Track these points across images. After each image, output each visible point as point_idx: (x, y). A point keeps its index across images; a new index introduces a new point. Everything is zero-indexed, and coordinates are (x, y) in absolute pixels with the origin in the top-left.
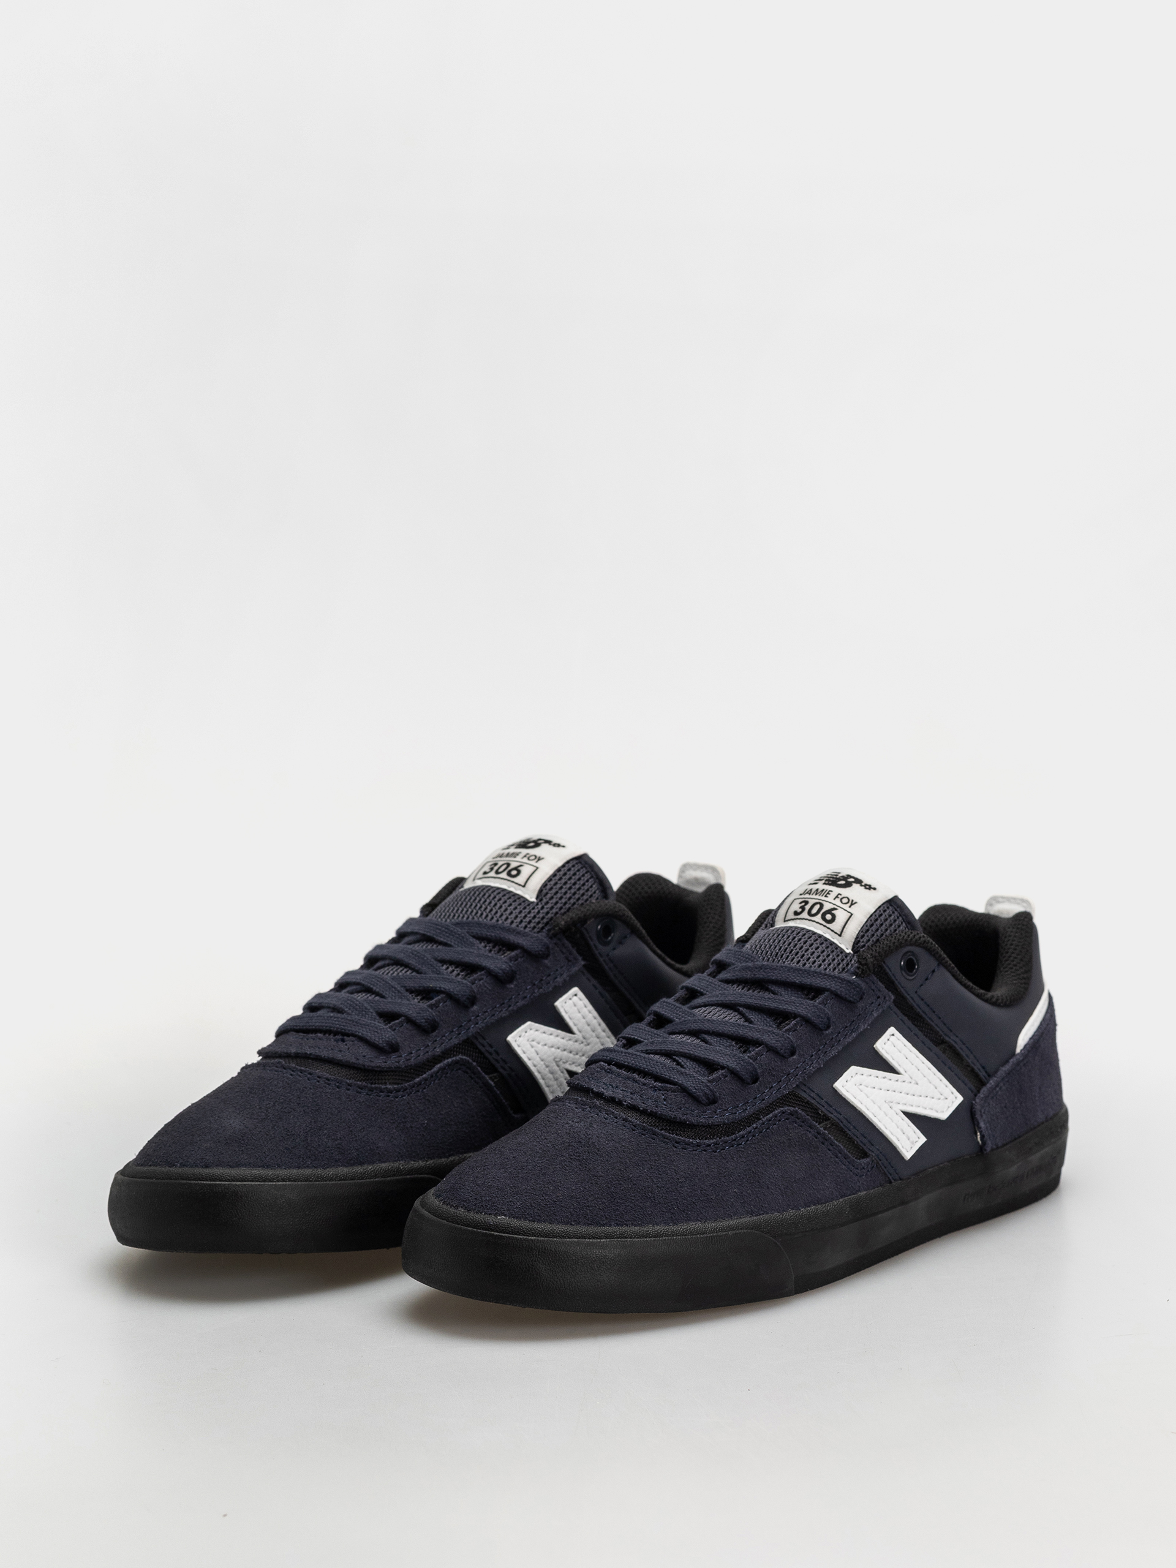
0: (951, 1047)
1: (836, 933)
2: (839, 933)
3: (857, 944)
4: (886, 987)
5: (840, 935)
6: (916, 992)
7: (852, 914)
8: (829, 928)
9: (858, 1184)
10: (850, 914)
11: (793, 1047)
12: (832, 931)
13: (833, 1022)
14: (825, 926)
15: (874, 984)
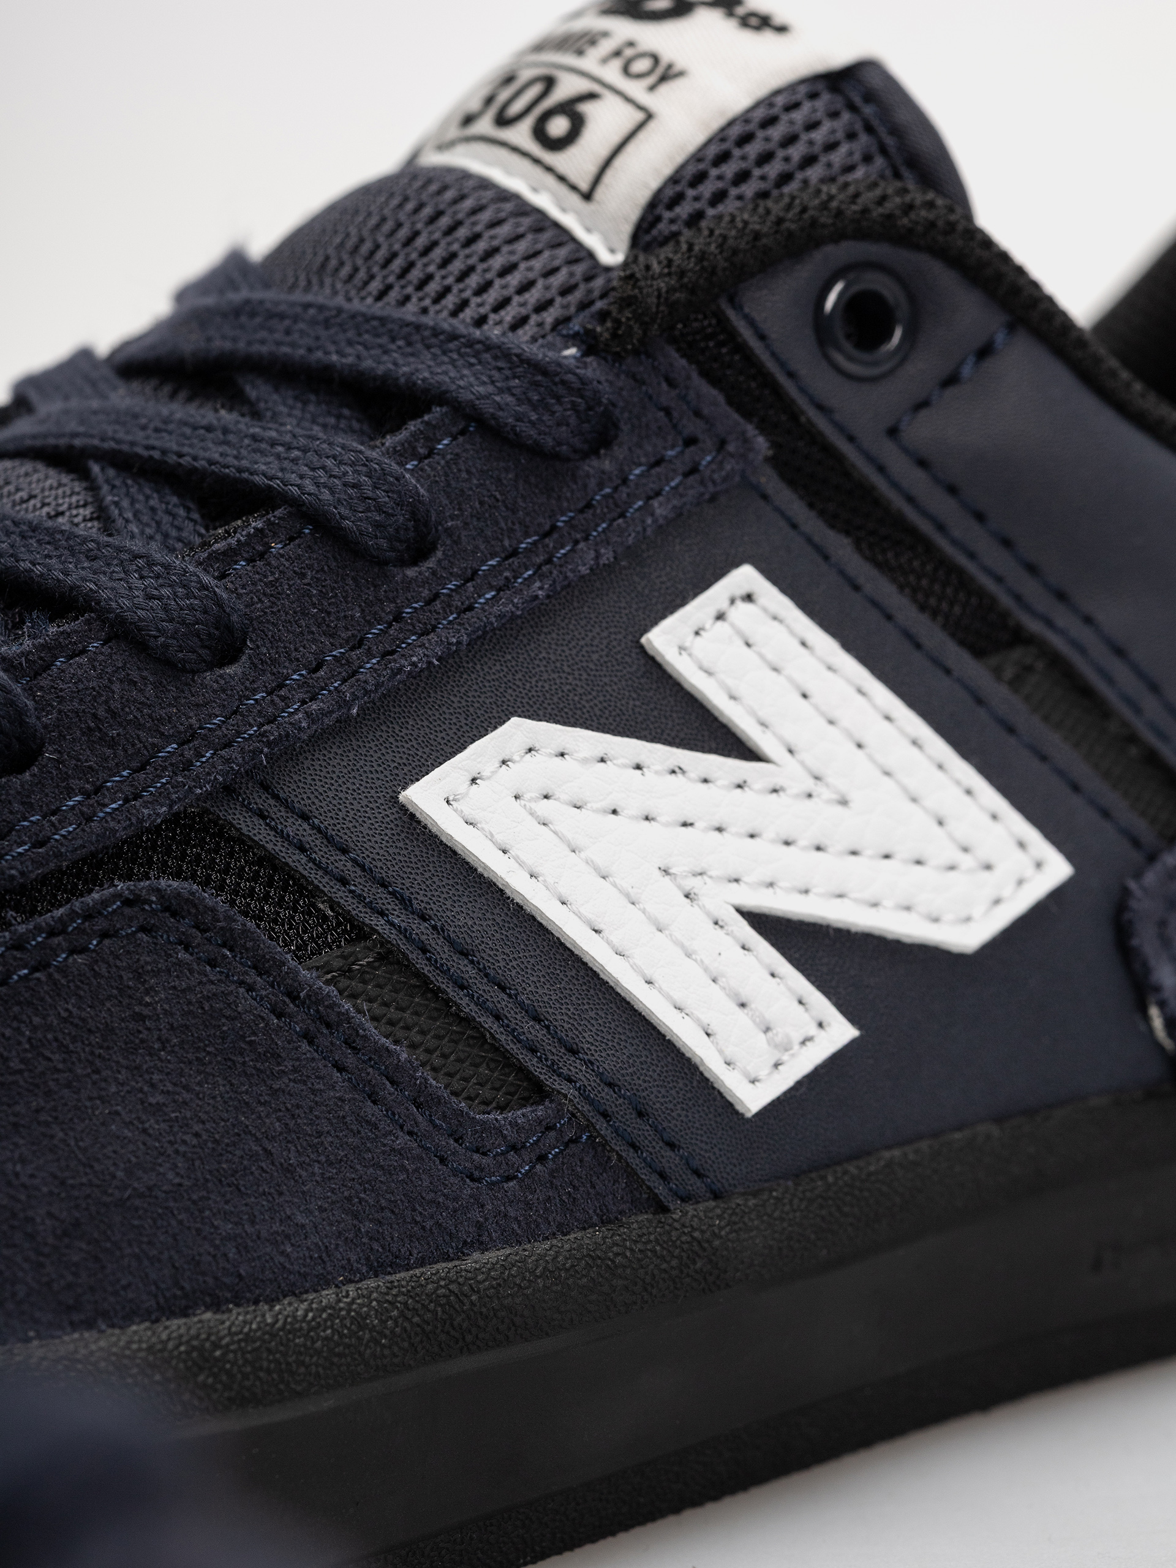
0: (1057, 663)
1: (574, 188)
2: (584, 186)
3: (648, 231)
4: (730, 402)
5: (588, 196)
6: (893, 432)
7: (649, 116)
8: (549, 169)
9: (476, 1215)
10: (640, 116)
11: (229, 628)
12: (562, 178)
13: (449, 532)
14: (537, 161)
15: (671, 383)
